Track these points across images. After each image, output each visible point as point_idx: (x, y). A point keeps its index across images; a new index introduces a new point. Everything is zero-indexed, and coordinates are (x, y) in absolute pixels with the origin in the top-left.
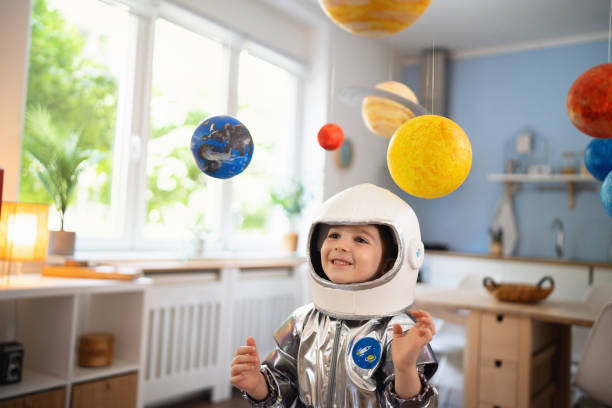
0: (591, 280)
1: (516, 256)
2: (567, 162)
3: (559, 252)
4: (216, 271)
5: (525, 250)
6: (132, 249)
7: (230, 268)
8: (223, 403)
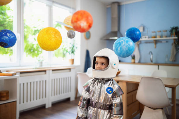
0: (158, 69)
1: (140, 63)
2: (154, 34)
3: (152, 61)
4: (45, 71)
5: (142, 61)
6: (20, 66)
7: (49, 70)
8: (49, 108)
